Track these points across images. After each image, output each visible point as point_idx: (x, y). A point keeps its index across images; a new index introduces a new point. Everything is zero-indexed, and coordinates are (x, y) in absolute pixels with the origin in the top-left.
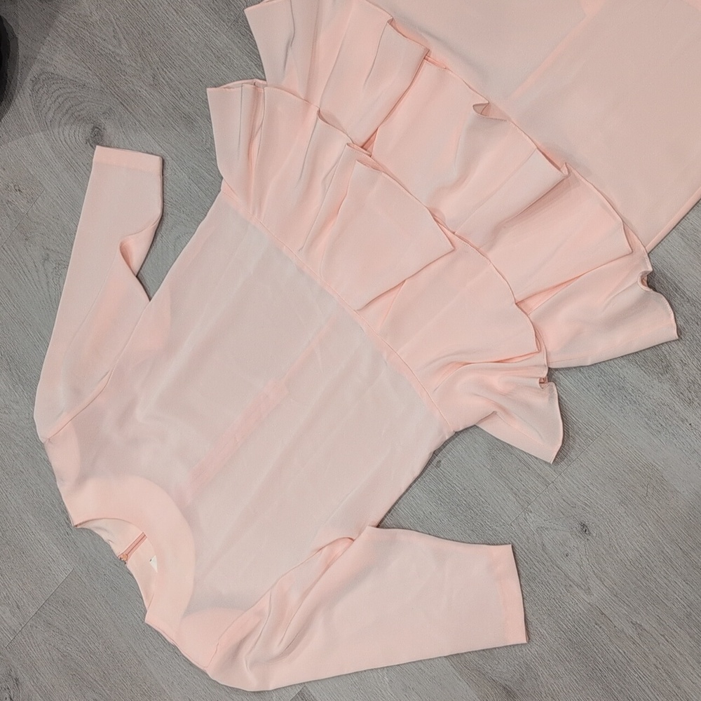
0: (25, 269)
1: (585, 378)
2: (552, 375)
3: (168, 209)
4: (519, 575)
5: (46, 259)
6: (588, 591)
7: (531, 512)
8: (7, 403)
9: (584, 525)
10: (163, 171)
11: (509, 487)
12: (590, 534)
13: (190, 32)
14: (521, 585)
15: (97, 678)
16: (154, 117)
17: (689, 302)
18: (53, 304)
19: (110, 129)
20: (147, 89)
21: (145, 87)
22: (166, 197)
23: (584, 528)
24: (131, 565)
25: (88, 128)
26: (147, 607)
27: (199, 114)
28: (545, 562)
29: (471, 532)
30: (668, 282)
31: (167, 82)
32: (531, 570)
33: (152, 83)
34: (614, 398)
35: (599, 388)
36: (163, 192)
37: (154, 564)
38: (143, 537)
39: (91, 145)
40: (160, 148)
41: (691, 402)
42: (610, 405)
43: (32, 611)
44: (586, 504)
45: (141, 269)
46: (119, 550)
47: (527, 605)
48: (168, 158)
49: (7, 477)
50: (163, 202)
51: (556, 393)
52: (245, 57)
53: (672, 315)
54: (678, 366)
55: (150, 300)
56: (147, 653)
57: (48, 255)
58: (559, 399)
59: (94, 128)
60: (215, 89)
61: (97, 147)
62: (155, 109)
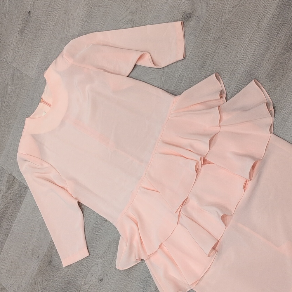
0: (126, 4)
1: (147, 272)
3: (165, 69)
5: (132, 13)
6: (85, 285)
7: (101, 260)
8: (76, 19)
9: (102, 280)
12: (100, 282)
13: (242, 50)
15: (5, 103)
16: (201, 46)
18: (117, 27)
19: (191, 23)
20: (213, 37)
21: (213, 35)
22: (170, 66)
23: (101, 280)
24: (41, 105)
25: (190, 11)
26: (31, 117)
28: (88, 268)
29: (89, 238)
31: (218, 47)
32: (85, 263)
33: (215, 39)
34: (143, 284)
35: (145, 278)
36: (171, 64)
38: (50, 106)
39: (183, 15)
40: (188, 55)
42: (141, 283)
43: (15, 66)
44: (108, 279)
45: (139, 65)
46: (44, 97)
47: (75, 264)
48: (185, 61)
49: (52, 32)
50: (168, 66)
52: (235, 85)
55: (128, 76)
56: (19, 121)
57: (134, 13)
58: (137, 264)
59: (190, 14)
60: (215, 78)
61: (180, 22)
62: (205, 45)
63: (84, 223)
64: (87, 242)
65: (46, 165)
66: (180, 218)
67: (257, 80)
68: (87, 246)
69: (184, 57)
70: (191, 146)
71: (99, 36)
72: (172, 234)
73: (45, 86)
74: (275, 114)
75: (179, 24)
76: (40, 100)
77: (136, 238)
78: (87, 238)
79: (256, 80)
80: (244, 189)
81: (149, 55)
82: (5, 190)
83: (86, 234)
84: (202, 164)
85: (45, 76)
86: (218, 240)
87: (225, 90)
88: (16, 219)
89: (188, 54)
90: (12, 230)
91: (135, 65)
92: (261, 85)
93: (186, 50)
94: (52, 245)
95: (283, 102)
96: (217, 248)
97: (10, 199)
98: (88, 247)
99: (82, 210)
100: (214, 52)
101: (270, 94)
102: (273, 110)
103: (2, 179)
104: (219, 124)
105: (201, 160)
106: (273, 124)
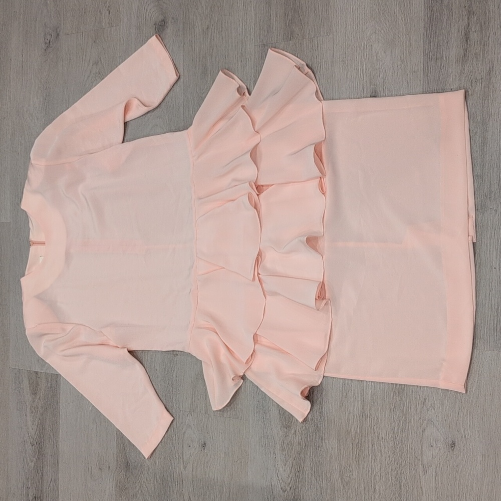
0: (84, 57)
2: (243, 377)
3: (163, 104)
4: (167, 432)
5: (96, 63)
6: (185, 467)
7: (192, 415)
8: (34, 114)
10: (175, 84)
11: (192, 396)
12: (204, 449)
13: (241, 24)
14: (164, 436)
16: (192, 50)
17: (320, 413)
18: (84, 90)
19: (169, 31)
20: (200, 30)
21: (200, 28)
22: (166, 98)
23: (204, 445)
24: (32, 249)
25: (161, 18)
26: (26, 273)
27: (212, 74)
28: (180, 438)
29: (164, 395)
30: (321, 396)
31: (211, 38)
32: (173, 435)
33: (204, 30)
34: (259, 413)
36: (167, 95)
37: (41, 259)
38: (43, 243)
39: (155, 28)
41: (283, 450)
42: (255, 414)
44: (213, 437)
45: (131, 121)
46: (33, 237)
47: (160, 445)
48: (181, 80)
50: (164, 99)
51: (240, 384)
52: (253, 71)
53: (309, 411)
54: (293, 432)
55: (123, 142)
57: (98, 62)
58: (240, 388)
59: (163, 21)
60: (224, 75)
61: (155, 36)
62: (196, 46)
63: (149, 377)
64: (164, 402)
65: (69, 327)
66: (264, 285)
67: (275, 47)
68: (166, 408)
69: (177, 75)
70: (235, 180)
71: (69, 115)
72: (265, 315)
73: (28, 222)
74: (315, 75)
75: (154, 40)
76: (29, 244)
77: (223, 351)
78: (161, 397)
79: (273, 49)
80: (323, 194)
81: (136, 99)
82: (30, 399)
83: (157, 391)
84: (258, 193)
85: (22, 207)
86: (322, 280)
87: (243, 85)
88: (60, 431)
89: (181, 70)
90: (60, 450)
91: (126, 124)
92: (282, 51)
93: (177, 66)
94: (120, 436)
95: (318, 54)
96: (327, 295)
97: (42, 407)
98: (168, 408)
99: (139, 361)
100: (210, 47)
101: (298, 55)
102: (309, 70)
103: (22, 385)
104: (254, 129)
105: (252, 188)
106: (318, 89)
